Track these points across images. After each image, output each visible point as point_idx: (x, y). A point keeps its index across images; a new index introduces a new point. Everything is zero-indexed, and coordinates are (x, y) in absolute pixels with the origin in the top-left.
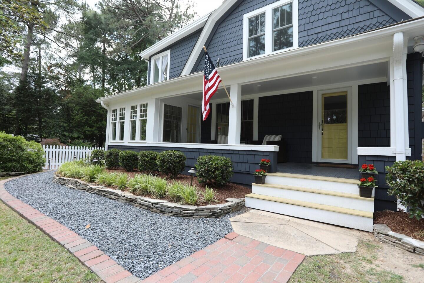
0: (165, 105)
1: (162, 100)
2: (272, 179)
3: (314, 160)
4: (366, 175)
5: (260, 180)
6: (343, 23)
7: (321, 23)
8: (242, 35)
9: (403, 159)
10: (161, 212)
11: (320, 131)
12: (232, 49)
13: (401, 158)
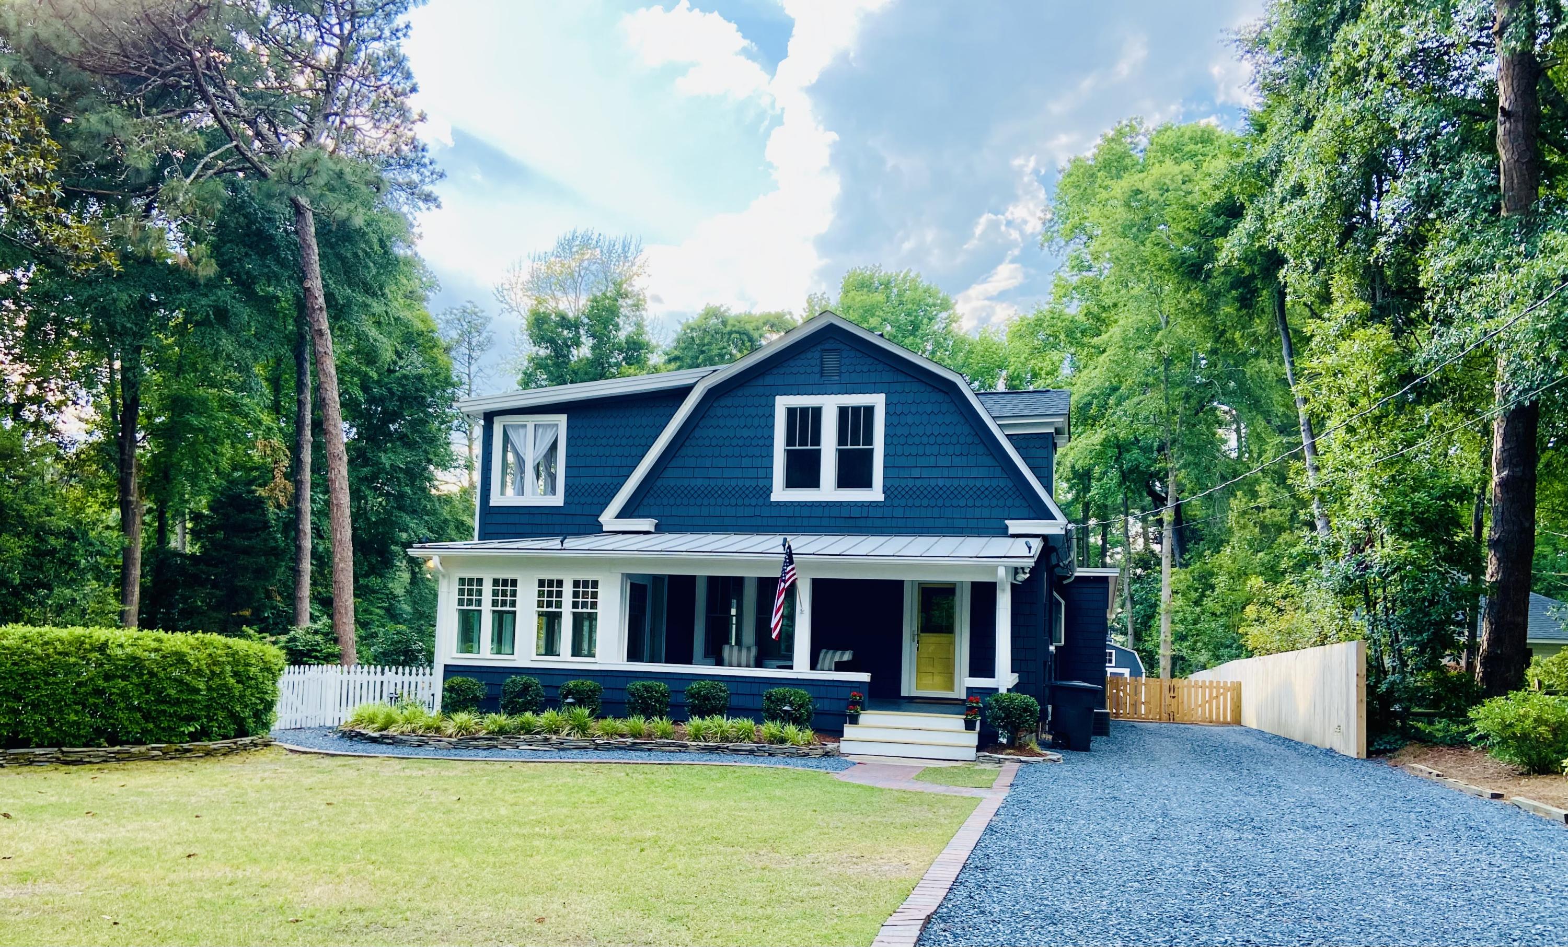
0: (632, 584)
1: (629, 576)
2: (869, 718)
3: (904, 693)
4: (971, 709)
5: (854, 720)
6: (953, 473)
7: (922, 461)
8: (771, 438)
9: (1005, 692)
10: (770, 755)
11: (915, 645)
12: (746, 462)
13: (1003, 690)
